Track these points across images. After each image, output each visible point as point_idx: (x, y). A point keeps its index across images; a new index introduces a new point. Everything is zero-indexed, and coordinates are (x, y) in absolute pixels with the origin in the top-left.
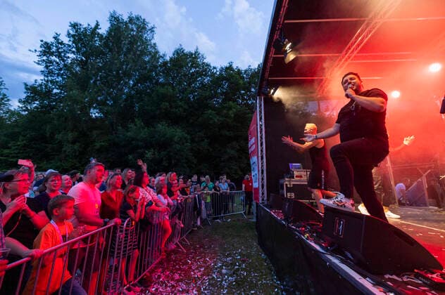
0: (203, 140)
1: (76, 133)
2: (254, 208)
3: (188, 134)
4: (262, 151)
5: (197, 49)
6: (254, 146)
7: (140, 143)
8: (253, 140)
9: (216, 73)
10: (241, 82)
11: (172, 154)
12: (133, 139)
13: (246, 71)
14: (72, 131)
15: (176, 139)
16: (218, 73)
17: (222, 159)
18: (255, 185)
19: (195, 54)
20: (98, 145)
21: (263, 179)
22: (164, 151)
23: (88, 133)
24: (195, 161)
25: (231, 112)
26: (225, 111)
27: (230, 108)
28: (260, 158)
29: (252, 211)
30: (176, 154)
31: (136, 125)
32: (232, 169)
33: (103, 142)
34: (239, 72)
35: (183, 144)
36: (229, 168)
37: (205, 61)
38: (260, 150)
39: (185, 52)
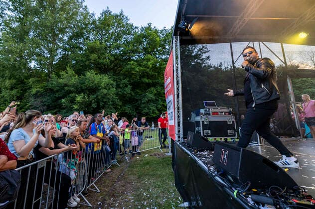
0: (127, 86)
1: (14, 81)
2: (168, 142)
3: (114, 81)
4: (178, 89)
5: (122, 12)
6: (170, 86)
7: (72, 89)
8: (169, 80)
9: (137, 32)
10: (158, 39)
11: (99, 97)
12: (66, 85)
13: (162, 31)
14: (10, 79)
15: (103, 85)
16: (139, 32)
17: (143, 102)
18: (171, 122)
19: (120, 16)
20: (34, 91)
21: (179, 117)
22: (93, 95)
23: (25, 80)
24: (120, 103)
25: (149, 63)
26: (145, 63)
27: (149, 60)
28: (176, 96)
29: (166, 145)
30: (104, 98)
31: (67, 73)
32: (150, 109)
33: (39, 88)
34: (156, 31)
35: (109, 89)
36: (148, 109)
37: (129, 22)
38: (175, 88)
39: (112, 14)
